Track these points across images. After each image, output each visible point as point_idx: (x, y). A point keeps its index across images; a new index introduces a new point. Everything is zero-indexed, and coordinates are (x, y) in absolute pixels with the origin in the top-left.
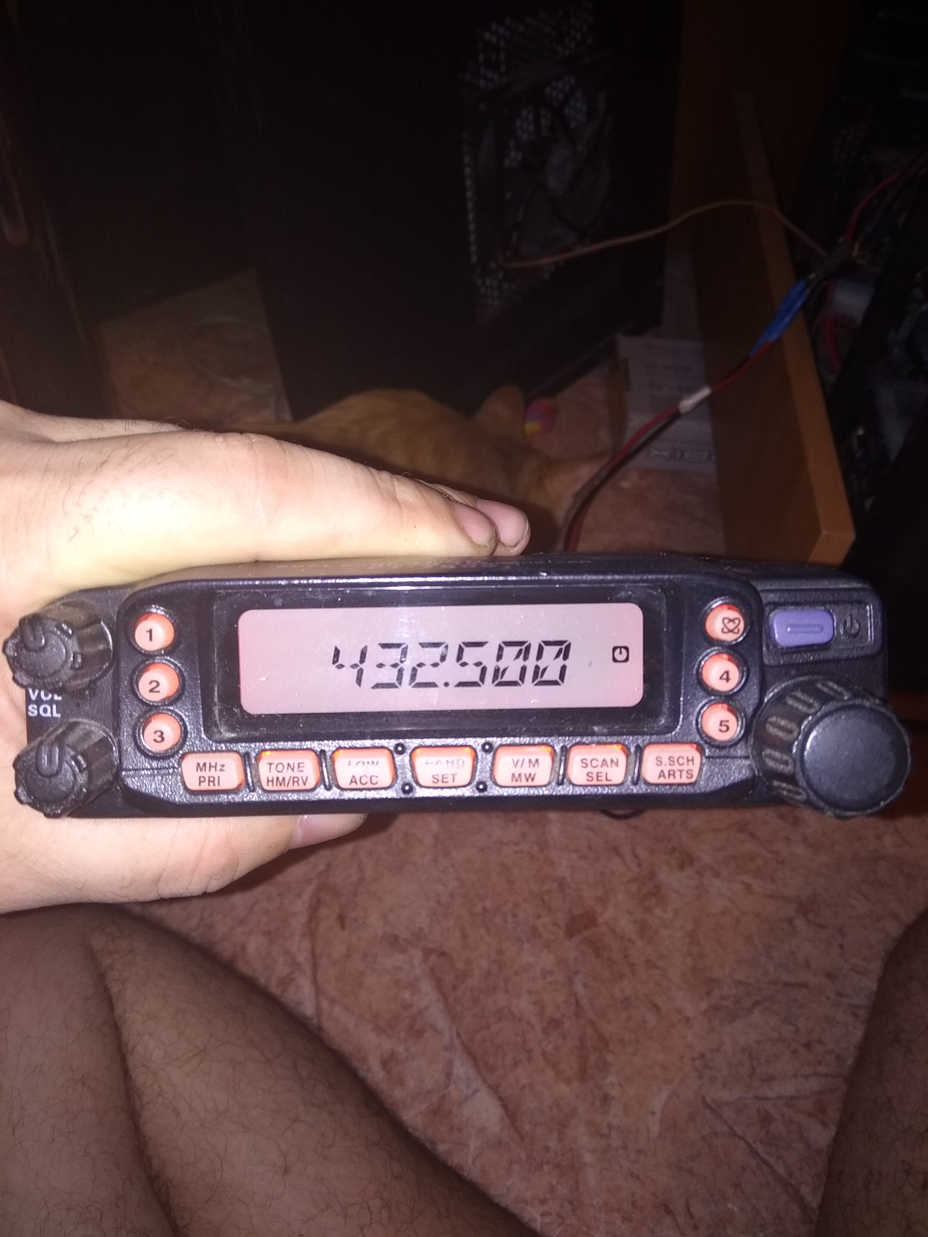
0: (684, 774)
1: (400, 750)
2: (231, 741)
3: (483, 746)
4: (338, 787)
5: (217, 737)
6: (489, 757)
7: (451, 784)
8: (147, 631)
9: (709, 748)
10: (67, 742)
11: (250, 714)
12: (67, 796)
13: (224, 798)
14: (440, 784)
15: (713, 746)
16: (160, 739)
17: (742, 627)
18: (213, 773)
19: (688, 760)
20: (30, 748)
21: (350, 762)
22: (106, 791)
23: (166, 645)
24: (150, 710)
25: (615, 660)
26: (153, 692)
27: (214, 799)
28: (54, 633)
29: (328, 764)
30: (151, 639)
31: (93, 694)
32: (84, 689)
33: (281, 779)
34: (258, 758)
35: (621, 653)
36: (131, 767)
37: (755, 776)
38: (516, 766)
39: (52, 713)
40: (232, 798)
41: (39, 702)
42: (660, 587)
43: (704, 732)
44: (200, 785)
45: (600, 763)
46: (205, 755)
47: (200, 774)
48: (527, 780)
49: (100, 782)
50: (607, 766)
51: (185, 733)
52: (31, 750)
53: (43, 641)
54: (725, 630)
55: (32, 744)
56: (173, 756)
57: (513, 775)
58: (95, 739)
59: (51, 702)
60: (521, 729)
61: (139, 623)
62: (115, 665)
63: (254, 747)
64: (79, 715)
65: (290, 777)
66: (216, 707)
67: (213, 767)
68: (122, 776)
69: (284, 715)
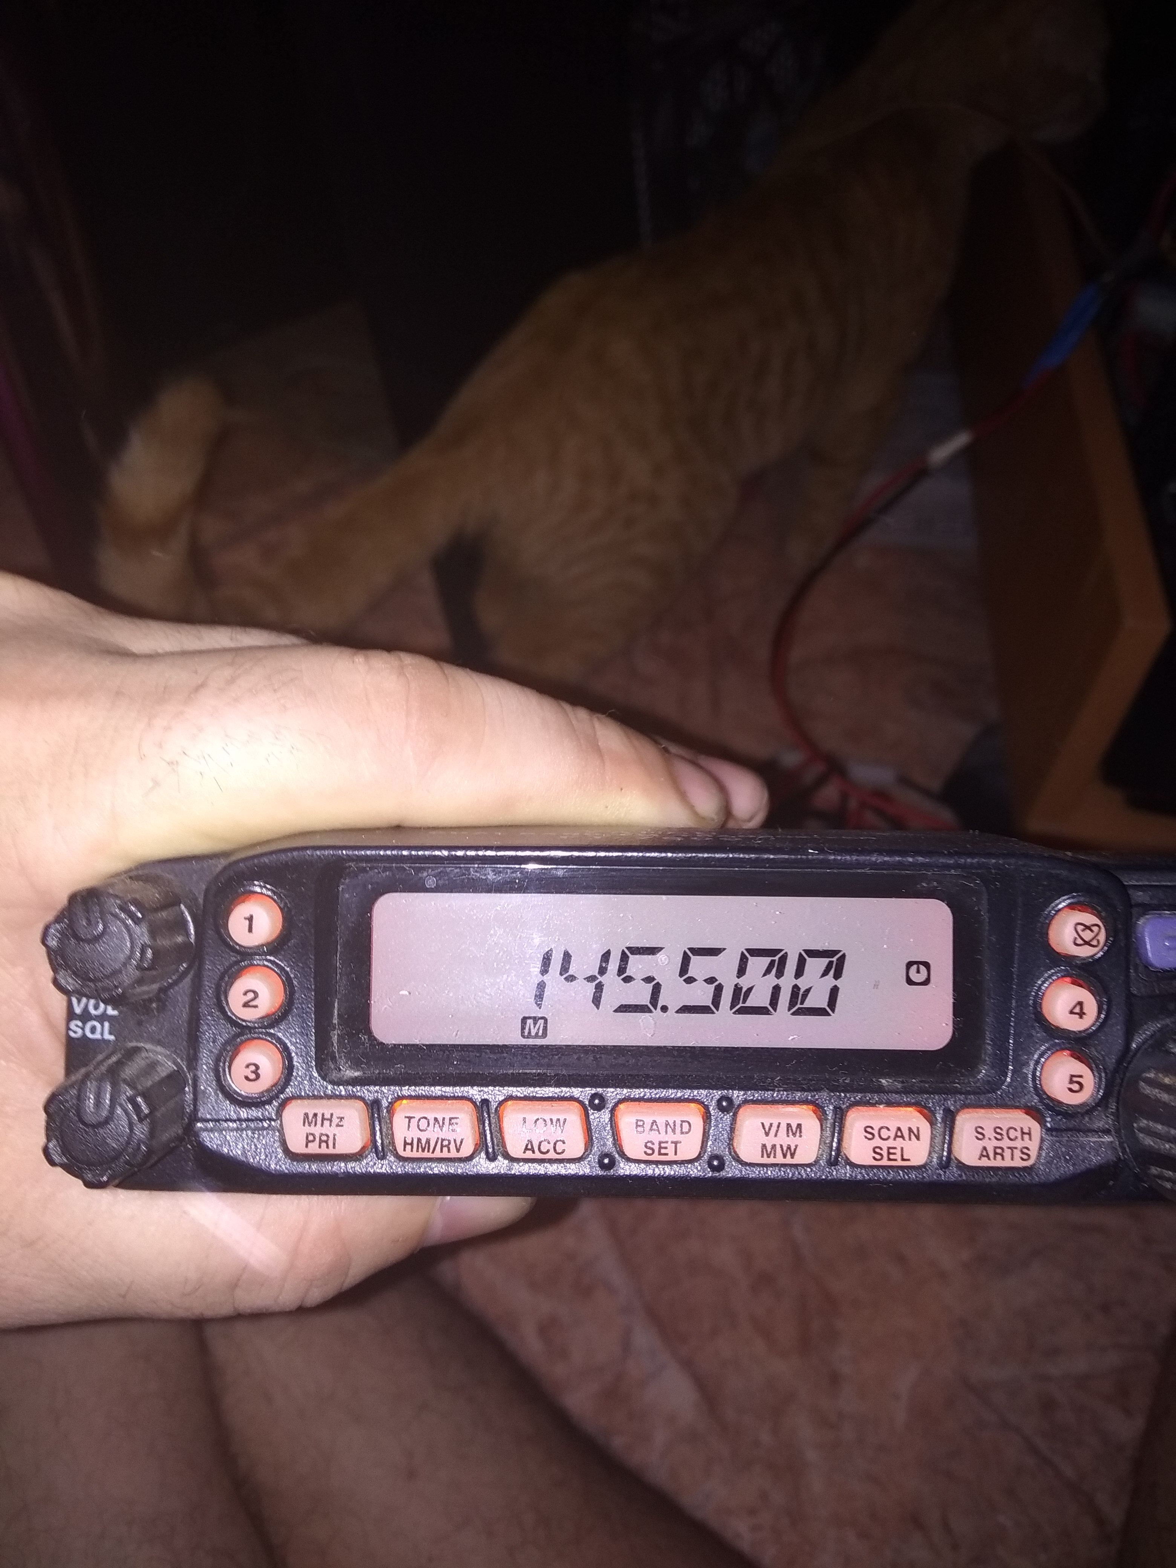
0: (1017, 1153)
1: (598, 1101)
2: (354, 1082)
3: (719, 1101)
4: (507, 1156)
5: (334, 1075)
6: (727, 1118)
7: (671, 1157)
8: (245, 919)
9: (1051, 1116)
10: (123, 1076)
11: (382, 1044)
12: (118, 1155)
13: (340, 1167)
14: (656, 1157)
15: (1059, 1113)
16: (253, 1076)
17: (1102, 937)
18: (327, 1129)
19: (1023, 1133)
20: (69, 1082)
21: (524, 1119)
22: (171, 1151)
23: (270, 939)
24: (241, 1034)
25: (910, 982)
26: (249, 1006)
27: (327, 1168)
28: (116, 916)
29: (493, 1121)
30: (250, 930)
31: (162, 1008)
32: (150, 1000)
33: (424, 1142)
34: (391, 1109)
35: (918, 972)
36: (209, 1117)
37: (1119, 1159)
38: (767, 1134)
39: (102, 1034)
40: (351, 1168)
41: (85, 1017)
42: (979, 876)
43: (1045, 1093)
44: (307, 1146)
45: (892, 1134)
46: (316, 1102)
47: (308, 1129)
48: (785, 1156)
49: (165, 1137)
50: (904, 1139)
51: (289, 1069)
52: (72, 1086)
53: (101, 926)
54: (1079, 941)
55: (73, 1078)
56: (269, 1102)
57: (764, 1146)
58: (163, 1072)
59: (102, 1018)
60: (773, 1079)
61: (235, 906)
62: (195, 968)
63: (386, 1093)
64: (140, 1038)
65: (438, 1138)
66: (336, 1032)
67: (327, 1120)
68: (196, 1129)
69: (431, 1047)
